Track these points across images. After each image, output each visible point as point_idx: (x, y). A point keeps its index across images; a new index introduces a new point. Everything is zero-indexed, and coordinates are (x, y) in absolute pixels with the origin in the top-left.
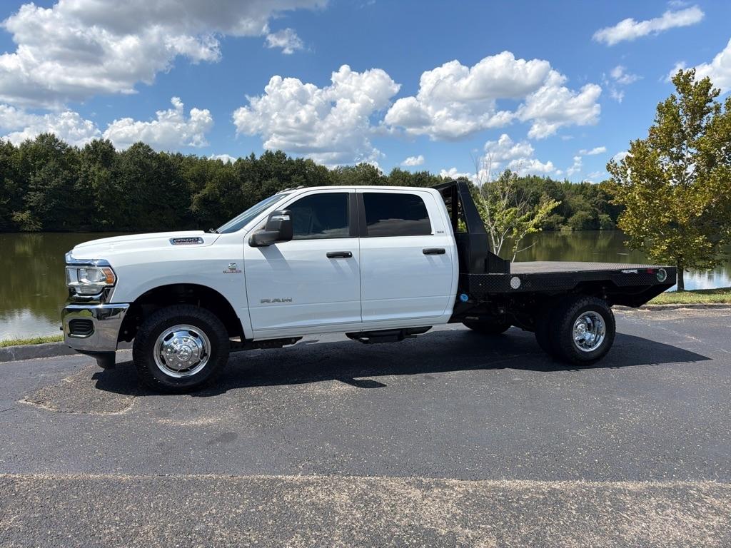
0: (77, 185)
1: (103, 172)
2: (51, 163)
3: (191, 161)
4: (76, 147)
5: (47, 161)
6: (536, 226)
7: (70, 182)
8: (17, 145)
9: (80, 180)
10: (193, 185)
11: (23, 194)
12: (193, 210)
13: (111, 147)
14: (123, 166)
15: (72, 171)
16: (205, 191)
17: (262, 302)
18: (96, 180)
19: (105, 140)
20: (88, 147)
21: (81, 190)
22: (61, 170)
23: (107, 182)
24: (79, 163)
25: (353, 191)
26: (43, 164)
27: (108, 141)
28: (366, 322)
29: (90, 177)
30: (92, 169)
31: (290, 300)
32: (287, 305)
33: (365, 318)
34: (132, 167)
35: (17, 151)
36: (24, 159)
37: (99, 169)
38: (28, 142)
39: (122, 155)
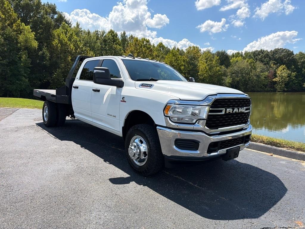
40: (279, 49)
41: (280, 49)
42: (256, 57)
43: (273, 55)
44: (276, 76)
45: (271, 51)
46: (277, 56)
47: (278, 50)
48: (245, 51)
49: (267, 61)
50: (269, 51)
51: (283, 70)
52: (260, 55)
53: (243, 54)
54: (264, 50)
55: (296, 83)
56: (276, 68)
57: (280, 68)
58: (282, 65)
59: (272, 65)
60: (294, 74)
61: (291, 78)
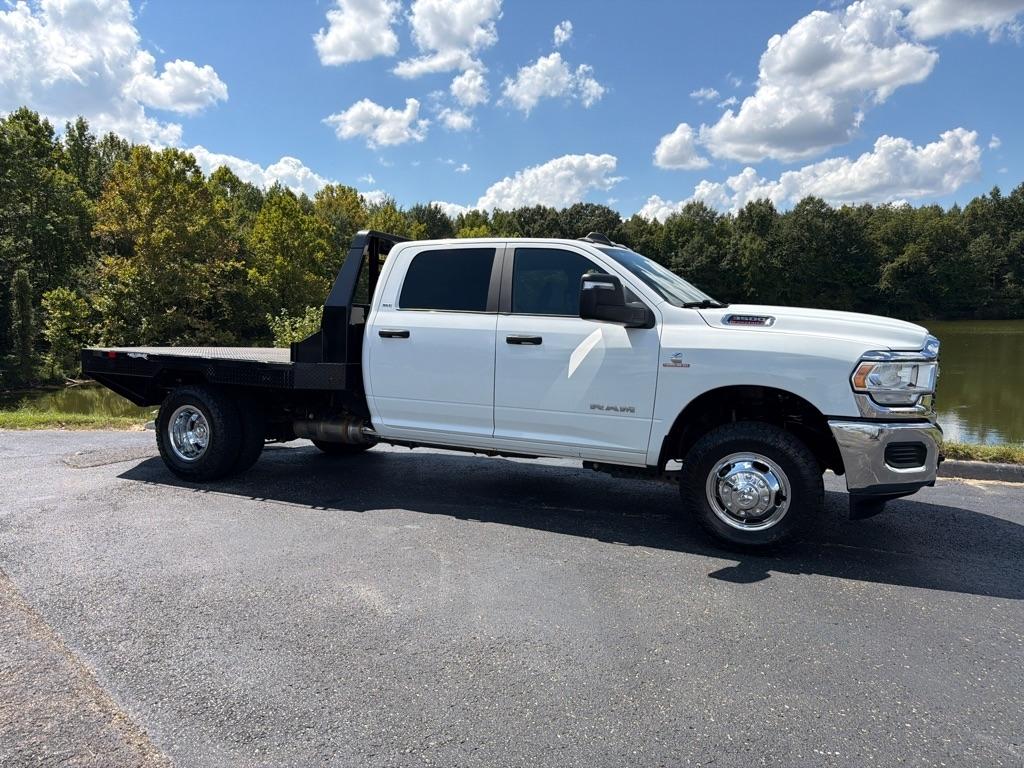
0: (724, 264)
1: (758, 242)
2: (696, 239)
3: (885, 213)
4: (730, 214)
5: (692, 236)
7: (715, 261)
8: (662, 222)
9: (729, 257)
10: (884, 250)
12: (882, 287)
13: (771, 208)
14: (785, 231)
15: (719, 245)
16: (904, 258)
18: (747, 254)
19: (763, 201)
20: (741, 212)
21: (729, 269)
22: (707, 245)
23: (762, 255)
24: (729, 234)
26: (687, 241)
27: (767, 201)
29: (741, 252)
30: (744, 240)
34: (795, 233)
35: (662, 228)
36: (668, 238)
37: (753, 240)
38: (674, 215)
39: (784, 217)
40: (584, 205)
41: (587, 206)
42: (527, 228)
43: (570, 222)
45: (565, 210)
47: (582, 208)
48: (495, 209)
50: (559, 210)
52: (535, 221)
53: (490, 217)
54: (544, 207)
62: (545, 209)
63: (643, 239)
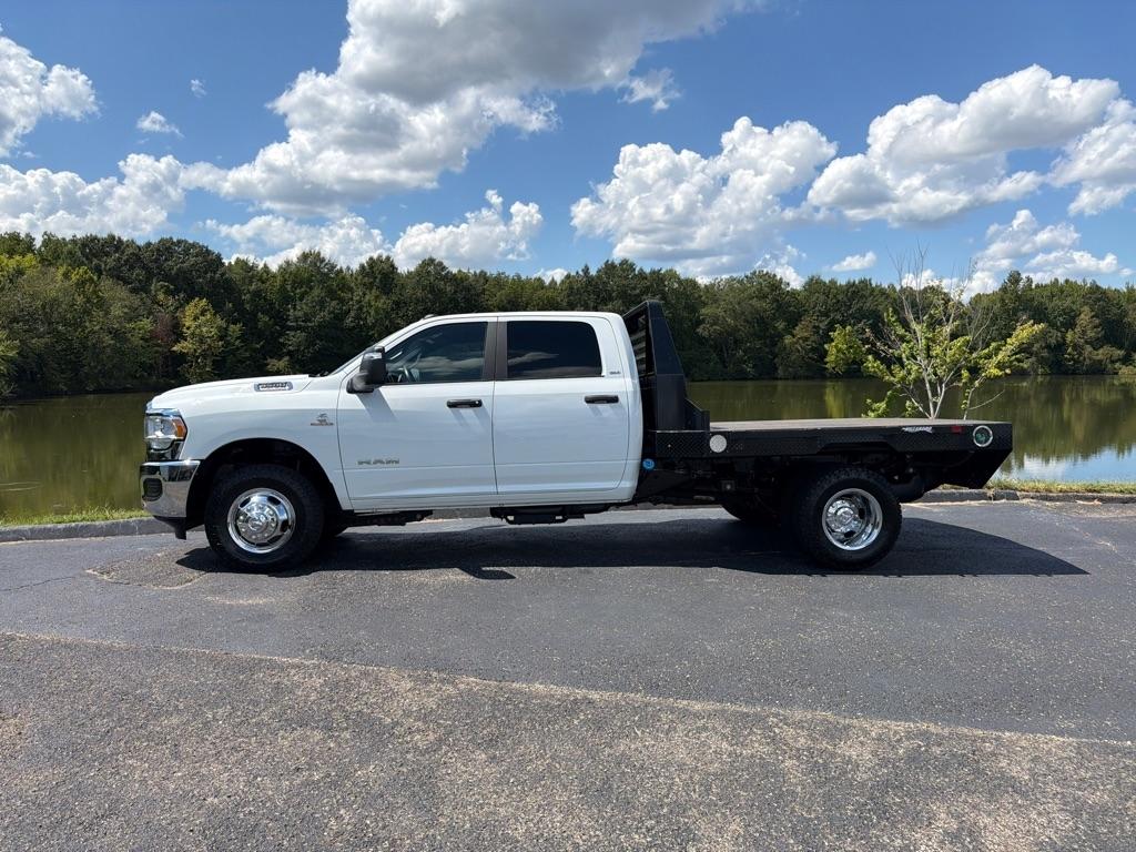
0: (349, 321)
1: (382, 301)
2: (316, 292)
3: (500, 282)
4: (348, 268)
5: (311, 288)
6: (1000, 366)
7: (339, 317)
8: (274, 268)
9: (352, 314)
11: (281, 334)
13: (392, 266)
14: (409, 291)
15: (342, 301)
17: (361, 463)
18: (372, 313)
19: (384, 257)
20: (362, 266)
22: (328, 300)
23: (387, 315)
24: (351, 290)
25: (495, 320)
26: (306, 293)
27: (388, 258)
28: (502, 493)
29: (365, 310)
30: (367, 297)
31: (397, 462)
32: (392, 468)
33: (501, 489)
34: (419, 293)
35: (274, 276)
36: (283, 287)
37: (377, 297)
38: (288, 263)
39: (407, 277)
40: (175, 240)
41: (179, 242)
42: (95, 261)
43: (156, 261)
44: (180, 337)
45: (149, 244)
46: (173, 265)
47: (173, 243)
48: (45, 233)
49: (140, 281)
50: (141, 243)
51: (203, 313)
52: (107, 254)
53: (38, 243)
54: (119, 238)
55: (247, 358)
56: (177, 308)
57: (191, 309)
58: (197, 299)
59: (161, 296)
60: (235, 329)
61: (228, 344)
62: (120, 241)
63: (253, 287)
